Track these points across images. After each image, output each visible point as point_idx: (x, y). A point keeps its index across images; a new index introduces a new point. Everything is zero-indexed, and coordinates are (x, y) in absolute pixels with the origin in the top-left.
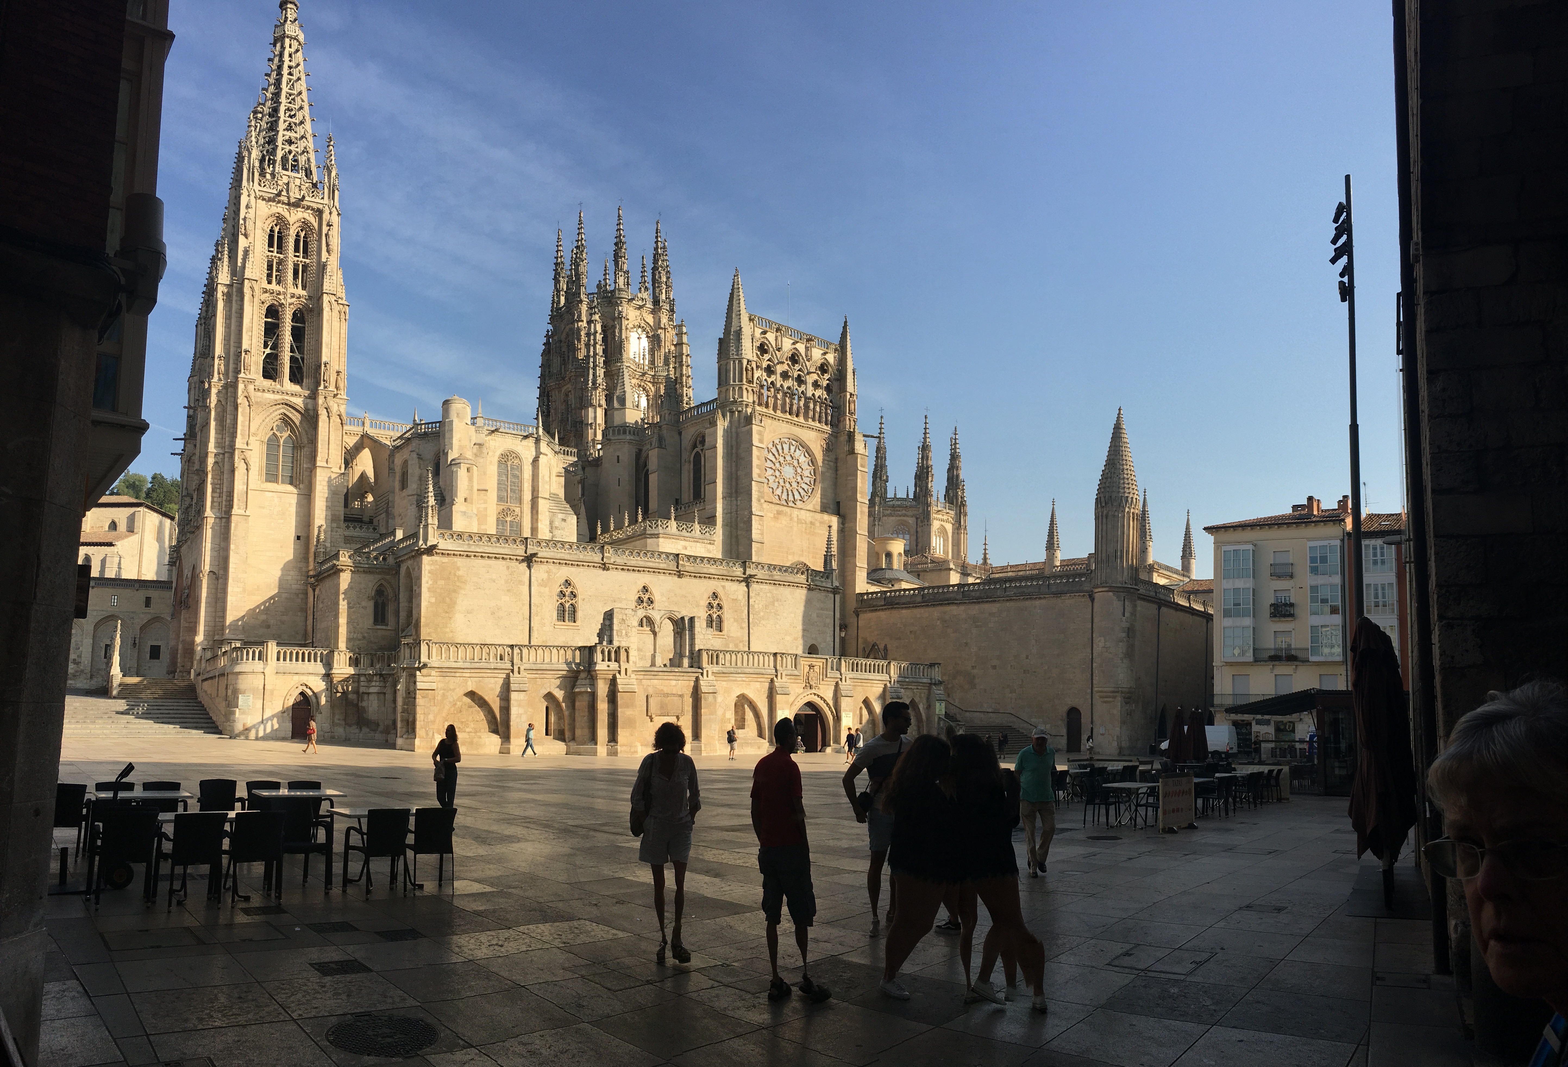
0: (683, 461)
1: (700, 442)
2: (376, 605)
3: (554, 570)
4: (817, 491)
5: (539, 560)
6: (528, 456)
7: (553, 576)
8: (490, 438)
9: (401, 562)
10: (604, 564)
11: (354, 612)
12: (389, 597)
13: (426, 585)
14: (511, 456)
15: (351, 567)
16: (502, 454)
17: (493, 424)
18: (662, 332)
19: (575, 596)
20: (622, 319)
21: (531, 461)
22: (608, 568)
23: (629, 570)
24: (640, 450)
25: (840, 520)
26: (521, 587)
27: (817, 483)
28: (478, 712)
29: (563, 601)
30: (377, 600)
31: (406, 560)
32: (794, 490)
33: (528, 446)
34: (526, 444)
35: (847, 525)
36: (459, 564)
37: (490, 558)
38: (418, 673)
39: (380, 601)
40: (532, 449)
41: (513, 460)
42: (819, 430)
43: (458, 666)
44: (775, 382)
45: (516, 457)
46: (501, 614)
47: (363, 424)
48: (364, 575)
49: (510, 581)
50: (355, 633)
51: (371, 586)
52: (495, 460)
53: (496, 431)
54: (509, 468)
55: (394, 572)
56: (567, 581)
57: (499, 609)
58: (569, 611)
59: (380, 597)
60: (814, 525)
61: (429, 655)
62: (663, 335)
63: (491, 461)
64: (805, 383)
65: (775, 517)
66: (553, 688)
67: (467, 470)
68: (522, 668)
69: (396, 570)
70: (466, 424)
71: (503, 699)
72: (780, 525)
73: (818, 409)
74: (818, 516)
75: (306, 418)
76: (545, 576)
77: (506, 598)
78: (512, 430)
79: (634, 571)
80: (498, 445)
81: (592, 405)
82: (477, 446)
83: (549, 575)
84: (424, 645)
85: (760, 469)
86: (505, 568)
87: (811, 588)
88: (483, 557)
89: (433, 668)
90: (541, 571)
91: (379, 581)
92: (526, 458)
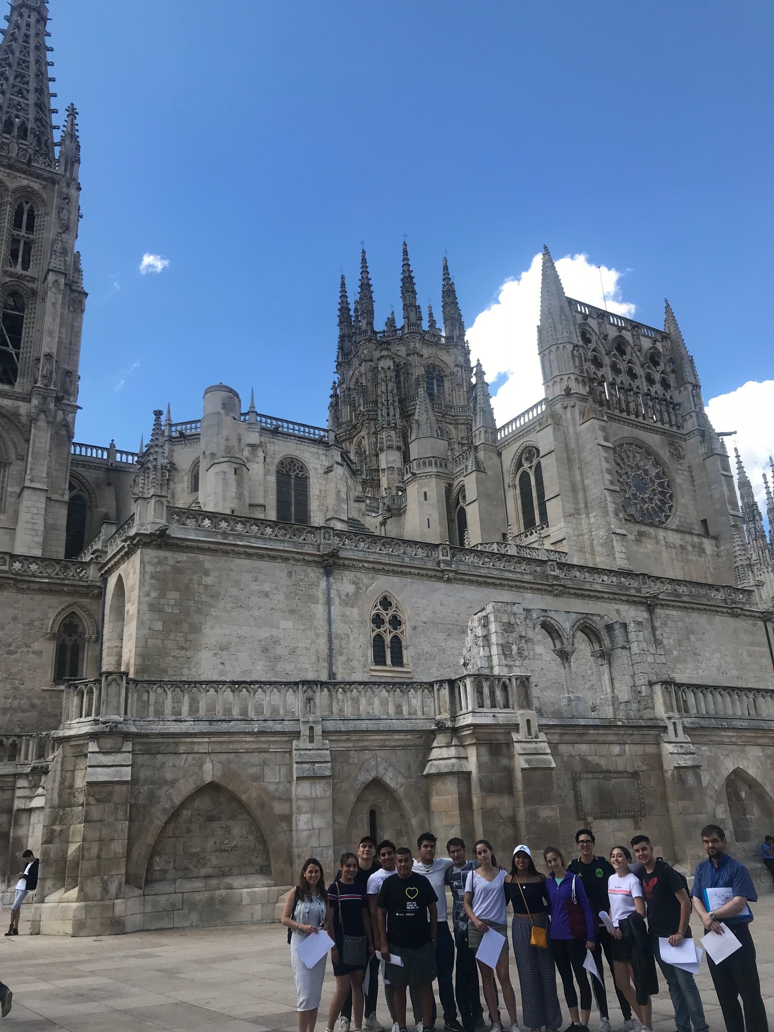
0: (506, 486)
1: (527, 459)
2: (61, 651)
3: (365, 580)
4: (676, 508)
5: (341, 562)
6: (318, 466)
7: (364, 589)
8: (267, 439)
9: (109, 572)
10: (442, 571)
11: (16, 660)
12: (87, 636)
13: (147, 599)
14: (294, 466)
15: (15, 580)
16: (282, 463)
17: (272, 422)
18: (459, 369)
19: (400, 623)
20: (416, 355)
21: (322, 471)
22: (448, 578)
23: (479, 584)
24: (450, 485)
25: (713, 542)
26: (312, 606)
27: (675, 499)
28: (228, 830)
29: (381, 630)
30: (64, 640)
31: (117, 565)
32: (650, 508)
33: (317, 453)
34: (315, 450)
35: (722, 548)
36: (207, 565)
37: (261, 557)
38: (93, 747)
39: (69, 644)
40: (323, 458)
41: (297, 471)
42: (665, 433)
43: (184, 730)
44: (606, 375)
45: (303, 468)
46: (280, 650)
47: (108, 456)
48: (40, 597)
49: (293, 595)
50: (15, 698)
51: (52, 615)
52: (273, 469)
53: (275, 432)
54: (293, 481)
55: (96, 591)
56: (385, 598)
57: (277, 642)
58: (391, 648)
59: (70, 635)
60: (686, 549)
61: (118, 708)
62: (460, 372)
63: (269, 471)
64: (639, 377)
65: (637, 540)
66: (381, 770)
67: (235, 471)
68: (318, 729)
69: (100, 587)
70: (234, 418)
71: (280, 799)
72: (646, 550)
73: (658, 407)
74: (688, 538)
75: (17, 426)
76: (351, 589)
77: (287, 624)
78: (296, 432)
79: (487, 584)
80: (277, 449)
81: (390, 447)
82: (250, 448)
83: (358, 588)
84: (109, 685)
85: (610, 474)
86: (284, 574)
87: (733, 612)
88: (249, 556)
89: (127, 736)
90: (344, 581)
91: (67, 607)
92: (315, 469)
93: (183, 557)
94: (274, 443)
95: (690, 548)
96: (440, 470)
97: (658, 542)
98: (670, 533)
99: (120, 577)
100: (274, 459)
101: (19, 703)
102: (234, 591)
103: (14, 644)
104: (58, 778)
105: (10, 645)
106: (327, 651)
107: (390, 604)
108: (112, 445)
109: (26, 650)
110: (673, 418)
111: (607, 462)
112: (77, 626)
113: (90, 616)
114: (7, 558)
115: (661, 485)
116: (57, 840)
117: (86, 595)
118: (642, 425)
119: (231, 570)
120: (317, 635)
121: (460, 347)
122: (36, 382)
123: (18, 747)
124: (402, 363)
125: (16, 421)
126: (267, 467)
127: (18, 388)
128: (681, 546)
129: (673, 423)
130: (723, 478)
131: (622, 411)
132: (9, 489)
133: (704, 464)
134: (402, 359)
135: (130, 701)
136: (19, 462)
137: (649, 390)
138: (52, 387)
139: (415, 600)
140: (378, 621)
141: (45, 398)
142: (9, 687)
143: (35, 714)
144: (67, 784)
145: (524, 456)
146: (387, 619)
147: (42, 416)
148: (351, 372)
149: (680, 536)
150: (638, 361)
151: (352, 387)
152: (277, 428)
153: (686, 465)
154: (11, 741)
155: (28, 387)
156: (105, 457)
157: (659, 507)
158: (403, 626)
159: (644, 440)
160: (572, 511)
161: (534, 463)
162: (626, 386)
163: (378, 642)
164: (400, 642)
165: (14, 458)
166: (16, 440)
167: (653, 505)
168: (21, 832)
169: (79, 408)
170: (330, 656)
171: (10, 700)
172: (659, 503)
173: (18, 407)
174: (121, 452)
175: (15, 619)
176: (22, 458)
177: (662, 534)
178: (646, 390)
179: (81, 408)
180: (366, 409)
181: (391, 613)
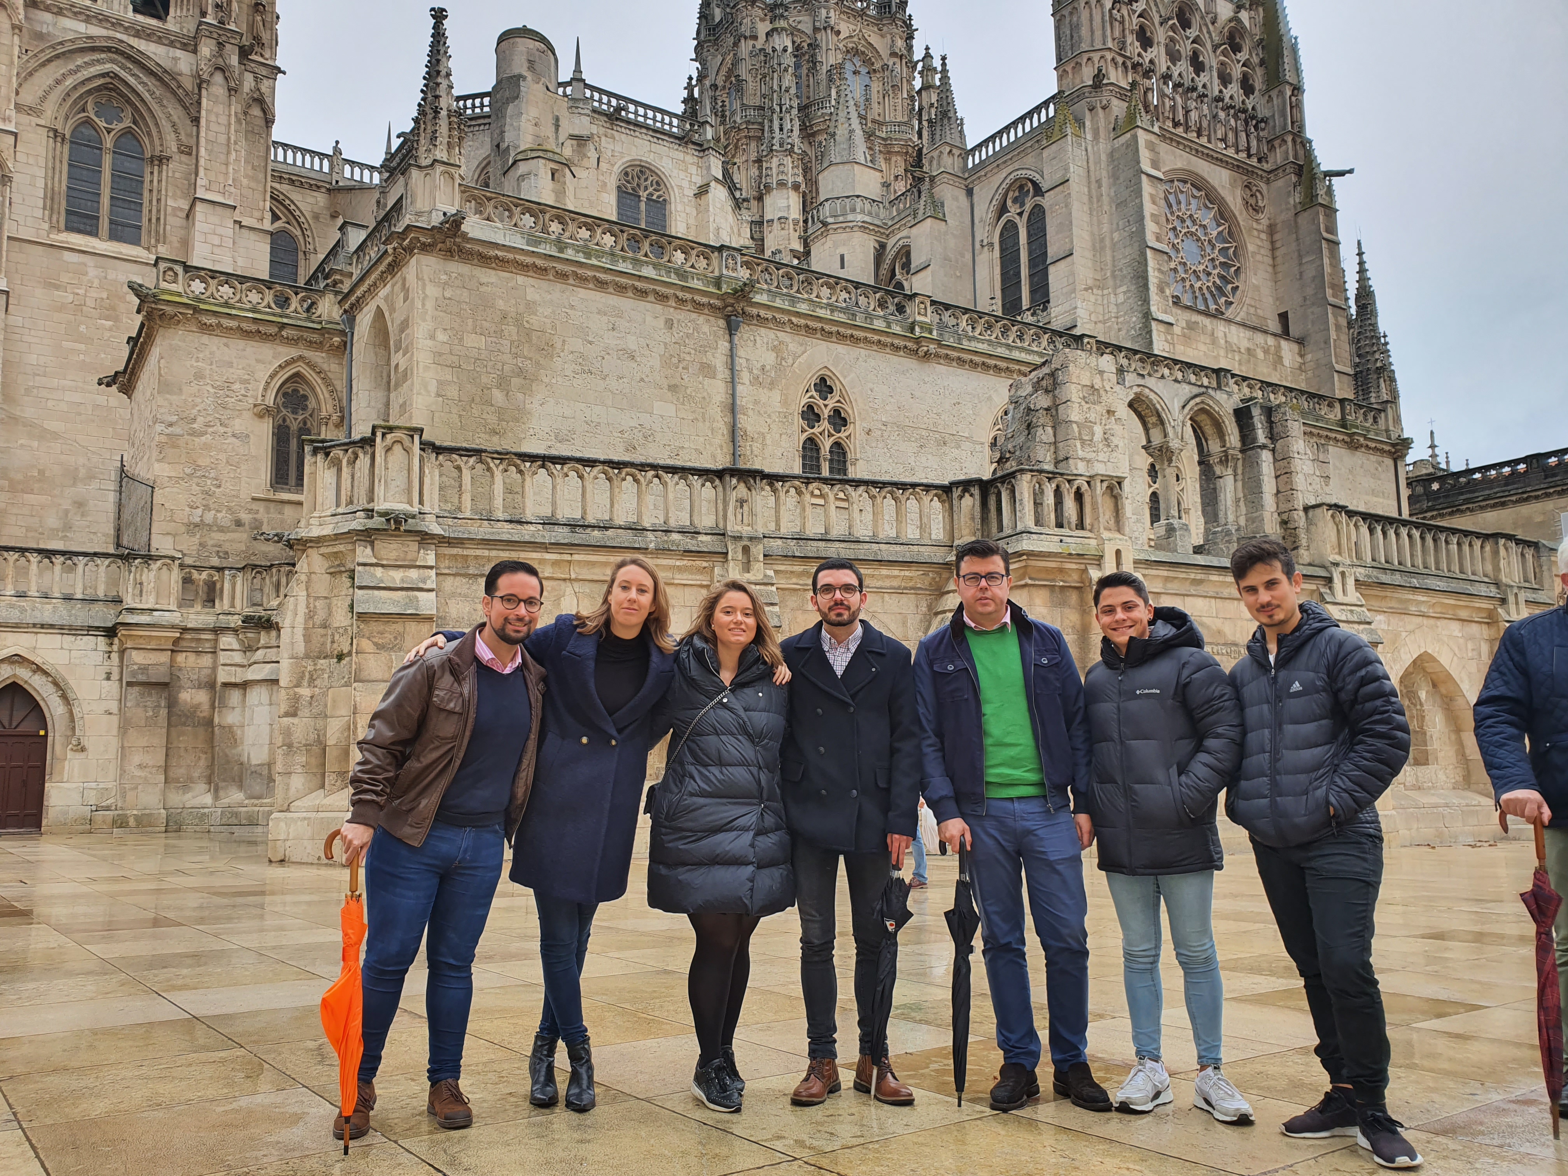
0: (978, 246)
1: (1015, 200)
2: (281, 435)
3: (792, 347)
4: (1243, 291)
5: (754, 311)
6: (685, 184)
7: (790, 361)
8: (602, 131)
9: (357, 306)
10: (917, 341)
11: (207, 447)
12: (324, 414)
13: (430, 343)
14: (646, 180)
15: (196, 310)
16: (626, 174)
17: (609, 101)
18: (897, 60)
19: (845, 422)
20: (829, 31)
21: (691, 194)
22: (926, 353)
23: (974, 365)
24: (883, 246)
25: (1295, 347)
26: (707, 381)
27: (1242, 276)
29: (816, 430)
30: (284, 420)
31: (372, 290)
32: (1204, 288)
33: (683, 161)
34: (681, 156)
35: (1309, 357)
36: (532, 294)
37: (621, 289)
38: (364, 553)
39: (294, 426)
40: (693, 169)
41: (651, 190)
42: (1238, 166)
43: (527, 538)
44: (1156, 61)
45: (659, 184)
47: (331, 167)
48: (241, 343)
49: (675, 360)
50: (207, 508)
51: (263, 375)
52: (612, 182)
53: (614, 117)
54: (643, 206)
55: (337, 340)
56: (823, 380)
57: (648, 435)
58: (831, 461)
59: (295, 412)
60: (1255, 356)
61: (409, 490)
62: (898, 66)
63: (605, 184)
64: (1207, 67)
65: (1184, 336)
67: (553, 175)
68: (758, 551)
69: (343, 333)
70: (548, 89)
72: (1196, 352)
73: (1232, 122)
74: (1260, 338)
75: (174, 93)
76: (770, 358)
77: (665, 408)
78: (650, 122)
79: (985, 367)
80: (618, 148)
81: (782, 184)
82: (575, 142)
83: (781, 358)
84: (388, 450)
85: (1157, 223)
86: (661, 323)
87: (1352, 441)
88: (601, 285)
89: (425, 538)
90: (758, 345)
91: (288, 363)
92: (680, 187)
93: (489, 277)
94: (613, 137)
95: (1260, 355)
96: (867, 219)
97: (1214, 341)
98: (1233, 328)
99: (379, 313)
100: (613, 165)
101: (215, 518)
102: (575, 344)
103: (200, 420)
104: (302, 610)
105: (194, 420)
107: (831, 390)
108: (337, 150)
109: (222, 430)
110: (1254, 143)
111: (1154, 203)
112: (305, 398)
113: (328, 381)
114: (179, 269)
115: (1223, 251)
116: (304, 712)
117: (318, 346)
118: (1206, 151)
119: (572, 307)
120: (714, 431)
121: (900, 23)
122: (204, 14)
123: (218, 586)
124: (805, 45)
125: (173, 85)
126: (601, 178)
127: (171, 24)
128: (1248, 350)
129: (1253, 151)
130: (1324, 244)
131: (1176, 124)
132: (170, 202)
133: (1296, 222)
134: (805, 38)
135: (427, 481)
136: (184, 158)
137: (1221, 91)
138: (232, 27)
139: (871, 385)
140: (810, 415)
141: (220, 45)
142: (196, 489)
143: (244, 536)
144: (318, 619)
145: (1010, 194)
146: (826, 413)
147: (218, 78)
148: (720, 58)
149: (1249, 333)
150: (1209, 41)
151: (720, 83)
152: (618, 109)
153: (1265, 222)
154: (204, 575)
155: (190, 27)
156: (326, 169)
157: (1219, 288)
158: (850, 428)
159: (1206, 176)
160: (1090, 282)
161: (1028, 207)
162: (1187, 83)
163: (811, 447)
164: (844, 454)
165: (172, 147)
166: (175, 118)
167: (1210, 284)
168: (231, 718)
169: (279, 71)
171: (199, 511)
172: (1218, 282)
173: (176, 59)
174: (352, 163)
175: (199, 376)
176: (189, 150)
177: (1222, 328)
178: (1216, 93)
179: (284, 73)
180: (744, 119)
181: (831, 402)
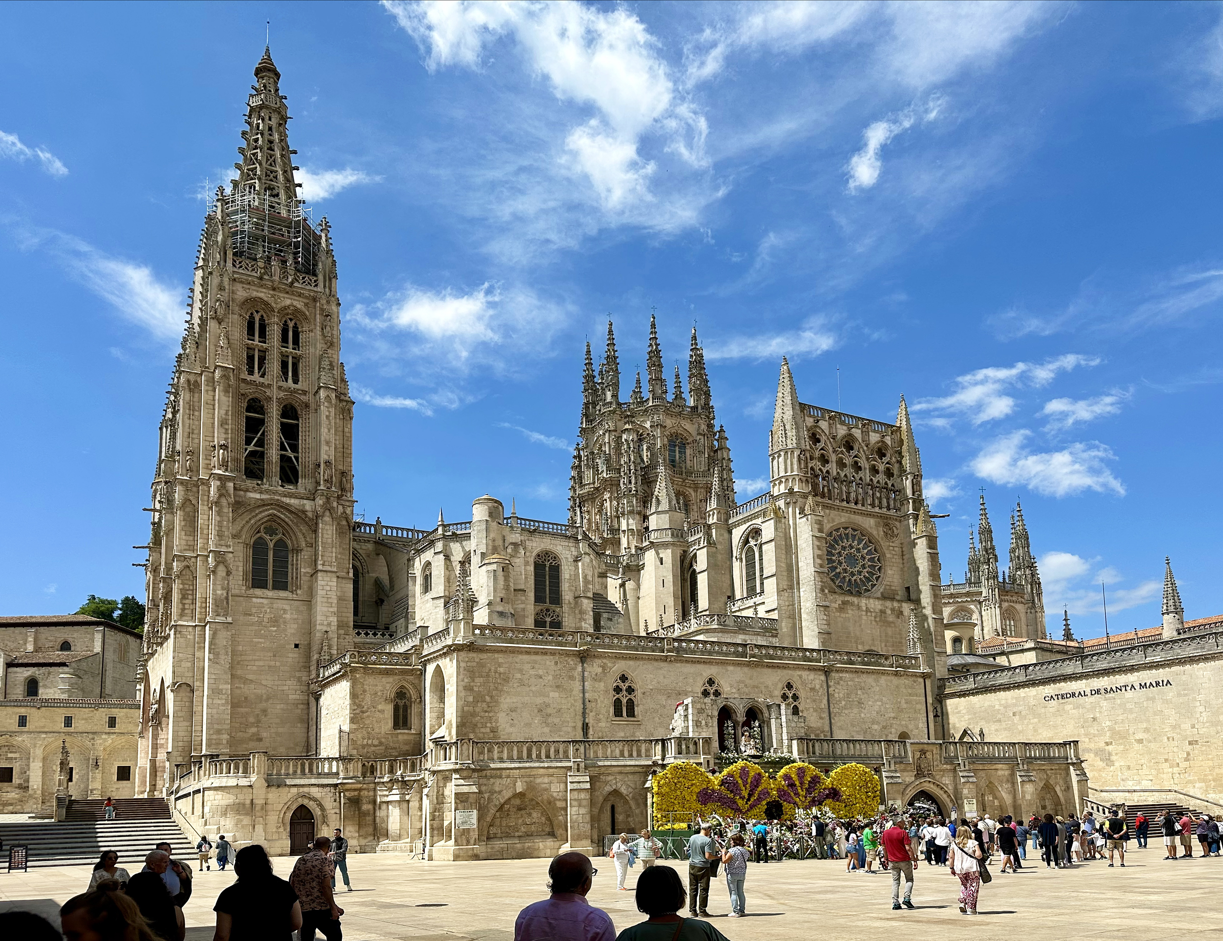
0: (734, 559)
2: (397, 711)
3: (609, 665)
4: (883, 578)
6: (569, 556)
7: (608, 670)
8: (527, 538)
9: (428, 662)
11: (368, 717)
12: (414, 700)
14: (549, 557)
15: (363, 668)
16: (539, 556)
19: (633, 690)
21: (572, 561)
22: (670, 660)
25: (912, 606)
26: (572, 682)
27: (883, 571)
28: (530, 814)
29: (620, 695)
30: (398, 703)
32: (858, 580)
33: (568, 547)
34: (566, 544)
39: (402, 705)
40: (573, 550)
41: (551, 561)
45: (556, 558)
46: (549, 711)
47: (376, 531)
48: (381, 677)
50: (369, 739)
51: (390, 688)
52: (532, 561)
54: (547, 570)
55: (419, 672)
56: (623, 675)
57: (548, 706)
58: (627, 706)
59: (401, 699)
60: (885, 613)
63: (528, 564)
65: (840, 610)
66: (619, 785)
67: (503, 569)
69: (421, 670)
71: (560, 800)
74: (889, 604)
75: (304, 520)
76: (599, 670)
77: (555, 695)
78: (551, 530)
79: (699, 662)
80: (535, 545)
82: (512, 546)
83: (604, 670)
85: (822, 559)
86: (553, 663)
87: (897, 674)
90: (594, 666)
91: (399, 683)
92: (566, 558)
94: (532, 541)
95: (889, 612)
96: (676, 540)
97: (859, 610)
98: (872, 601)
100: (532, 554)
106: (581, 710)
107: (626, 679)
108: (380, 522)
109: (374, 710)
111: (820, 550)
112: (406, 694)
113: (415, 687)
117: (411, 675)
120: (575, 701)
125: (302, 516)
126: (526, 560)
127: (300, 487)
128: (881, 611)
132: (303, 570)
136: (309, 549)
138: (333, 489)
139: (645, 675)
140: (617, 690)
146: (624, 688)
147: (327, 513)
149: (881, 603)
153: (898, 543)
155: (310, 491)
156: (374, 533)
157: (867, 579)
158: (636, 693)
159: (860, 524)
160: (785, 587)
161: (759, 542)
163: (617, 704)
164: (633, 703)
165: (303, 544)
166: (304, 531)
167: (862, 577)
169: (355, 502)
170: (584, 714)
172: (867, 575)
173: (304, 505)
175: (365, 691)
176: (311, 545)
177: (865, 602)
181: (627, 684)
